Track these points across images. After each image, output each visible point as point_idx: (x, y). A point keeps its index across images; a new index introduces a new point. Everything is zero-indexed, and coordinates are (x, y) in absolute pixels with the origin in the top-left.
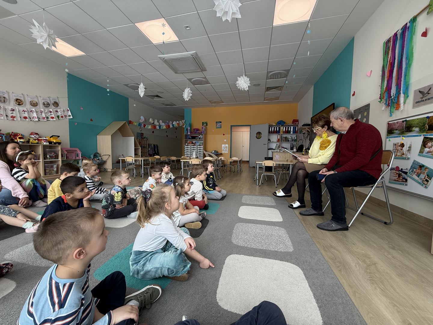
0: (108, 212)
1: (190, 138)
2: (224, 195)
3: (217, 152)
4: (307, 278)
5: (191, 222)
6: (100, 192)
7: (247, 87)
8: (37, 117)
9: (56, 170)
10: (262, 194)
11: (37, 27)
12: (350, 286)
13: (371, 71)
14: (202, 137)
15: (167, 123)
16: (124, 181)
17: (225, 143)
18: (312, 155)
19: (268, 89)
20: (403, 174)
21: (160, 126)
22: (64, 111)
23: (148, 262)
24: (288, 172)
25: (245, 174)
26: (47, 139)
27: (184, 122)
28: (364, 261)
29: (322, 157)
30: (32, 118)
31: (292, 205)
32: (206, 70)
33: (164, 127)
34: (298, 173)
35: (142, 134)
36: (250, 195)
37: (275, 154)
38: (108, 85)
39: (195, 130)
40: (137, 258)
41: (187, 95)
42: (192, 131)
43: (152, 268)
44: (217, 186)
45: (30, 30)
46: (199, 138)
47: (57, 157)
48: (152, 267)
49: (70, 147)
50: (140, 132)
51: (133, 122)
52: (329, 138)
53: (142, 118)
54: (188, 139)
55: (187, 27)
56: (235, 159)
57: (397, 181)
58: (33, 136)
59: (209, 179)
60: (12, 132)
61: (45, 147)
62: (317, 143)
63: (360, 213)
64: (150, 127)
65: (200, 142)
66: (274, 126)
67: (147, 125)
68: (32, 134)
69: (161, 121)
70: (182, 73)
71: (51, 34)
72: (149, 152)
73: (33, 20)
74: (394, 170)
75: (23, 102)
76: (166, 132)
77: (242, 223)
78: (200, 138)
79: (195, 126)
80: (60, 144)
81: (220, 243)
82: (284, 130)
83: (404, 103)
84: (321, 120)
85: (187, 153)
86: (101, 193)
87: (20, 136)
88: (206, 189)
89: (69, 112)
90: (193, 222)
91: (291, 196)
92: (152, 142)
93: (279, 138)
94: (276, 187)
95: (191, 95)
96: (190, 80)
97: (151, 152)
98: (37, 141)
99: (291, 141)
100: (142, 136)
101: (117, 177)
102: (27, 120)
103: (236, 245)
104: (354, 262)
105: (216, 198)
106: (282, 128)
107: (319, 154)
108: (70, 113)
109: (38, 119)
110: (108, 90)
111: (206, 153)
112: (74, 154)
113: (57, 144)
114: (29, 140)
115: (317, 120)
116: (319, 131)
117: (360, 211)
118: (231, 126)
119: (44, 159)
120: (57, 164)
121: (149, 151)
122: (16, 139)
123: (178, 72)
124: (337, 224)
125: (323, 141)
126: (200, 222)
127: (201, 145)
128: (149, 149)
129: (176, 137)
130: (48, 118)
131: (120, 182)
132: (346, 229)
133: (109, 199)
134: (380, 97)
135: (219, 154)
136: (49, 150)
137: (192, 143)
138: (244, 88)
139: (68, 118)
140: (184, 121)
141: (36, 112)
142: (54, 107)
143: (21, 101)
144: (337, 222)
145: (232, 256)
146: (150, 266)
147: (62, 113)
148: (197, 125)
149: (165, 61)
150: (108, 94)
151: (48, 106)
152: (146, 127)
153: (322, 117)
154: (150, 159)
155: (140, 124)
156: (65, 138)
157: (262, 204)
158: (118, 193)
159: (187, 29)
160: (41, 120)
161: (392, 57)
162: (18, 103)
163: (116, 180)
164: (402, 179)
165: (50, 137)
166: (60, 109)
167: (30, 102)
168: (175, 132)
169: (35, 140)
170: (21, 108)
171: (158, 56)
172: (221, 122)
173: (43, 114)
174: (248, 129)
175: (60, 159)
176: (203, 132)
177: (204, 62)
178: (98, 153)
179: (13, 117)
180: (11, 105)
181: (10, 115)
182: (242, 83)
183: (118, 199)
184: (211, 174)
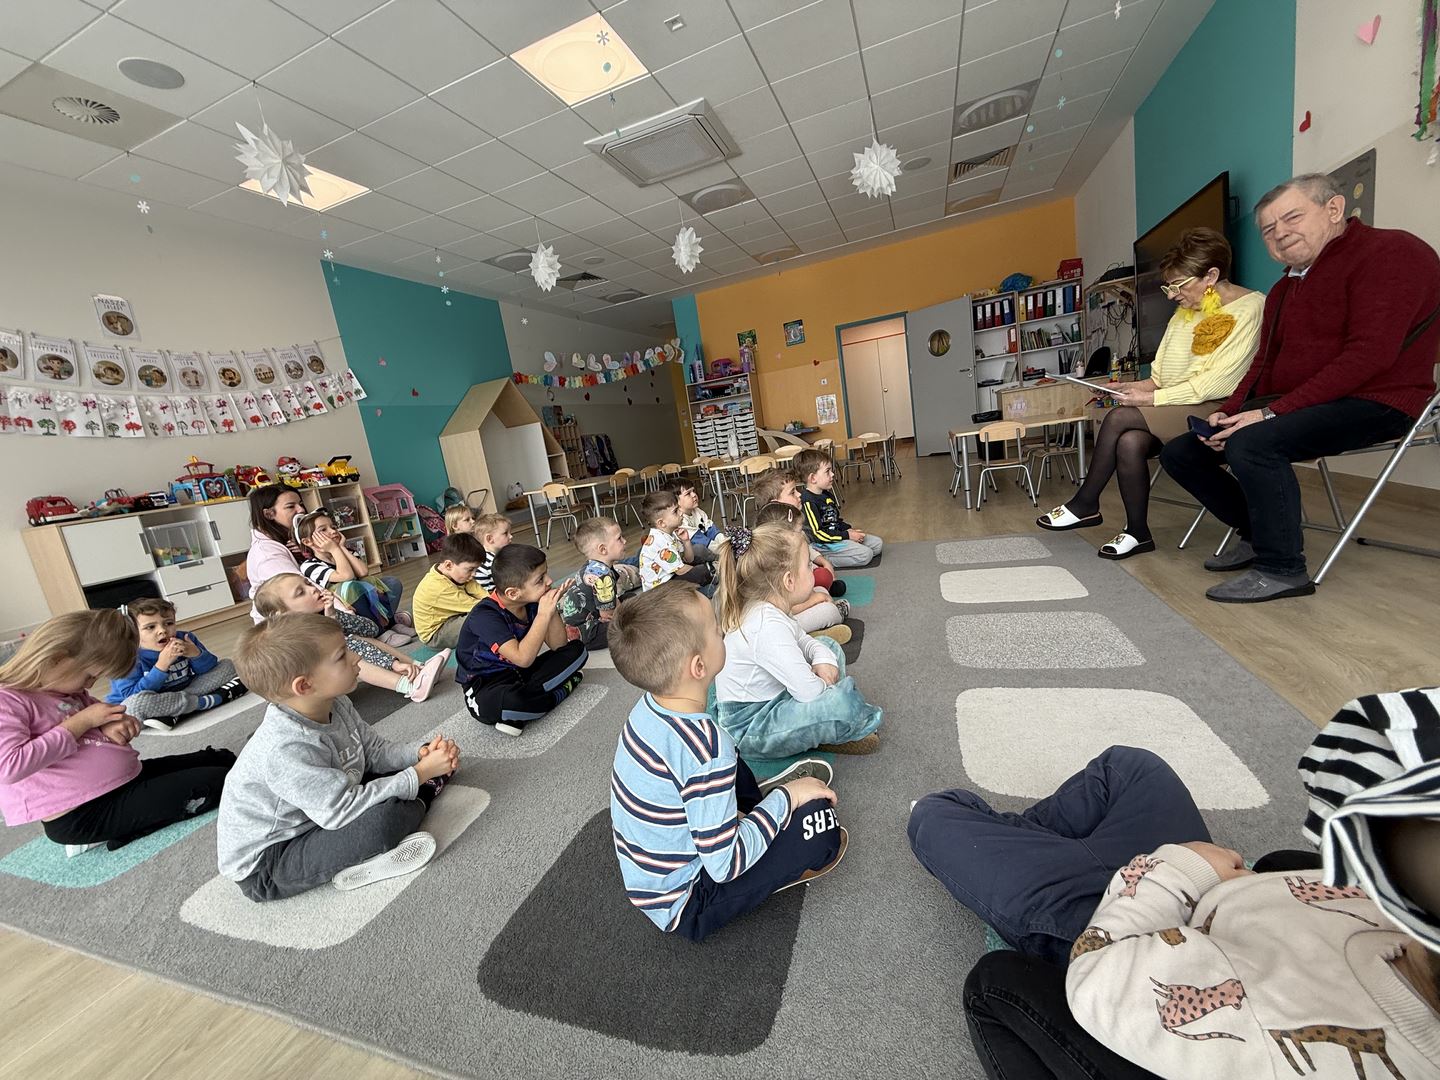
0: (586, 631)
1: (705, 396)
2: (878, 551)
3: (803, 426)
5: (821, 629)
7: (893, 181)
8: (281, 413)
10: (993, 532)
11: (251, 143)
13: (1378, 19)
14: (745, 384)
15: (627, 359)
16: (612, 547)
17: (825, 392)
18: (1165, 376)
19: (959, 169)
21: (607, 374)
22: (341, 381)
23: (773, 721)
24: (1067, 450)
25: (909, 484)
26: (323, 469)
27: (677, 347)
28: (1379, 665)
29: (1204, 377)
30: (269, 416)
31: (1113, 550)
32: (741, 154)
33: (621, 375)
34: (1120, 443)
35: (558, 410)
36: (956, 538)
37: (1006, 400)
38: (441, 274)
39: (717, 365)
40: (737, 717)
41: (686, 252)
42: (710, 372)
44: (850, 527)
45: (237, 158)
46: (736, 391)
47: (358, 518)
48: (789, 731)
49: (382, 484)
50: (552, 404)
51: (526, 377)
52: (1227, 310)
53: (549, 356)
54: (700, 400)
55: (674, 22)
56: (870, 437)
58: (285, 469)
59: (824, 508)
60: (238, 467)
61: (322, 492)
62: (1179, 334)
63: (1351, 539)
64: (578, 382)
65: (742, 404)
66: (993, 301)
67: (568, 379)
68: (282, 462)
69: (606, 357)
70: (661, 182)
71: (290, 153)
72: (587, 462)
73: (238, 125)
75: (239, 375)
76: (625, 389)
77: (964, 617)
78: (739, 389)
79: (718, 353)
80: (357, 480)
81: (922, 670)
82: (1030, 307)
84: (1191, 251)
85: (704, 446)
87: (260, 474)
88: (822, 539)
89: (355, 379)
90: (826, 628)
91: (1099, 521)
92: (590, 428)
93: (1013, 340)
94: (1036, 506)
95: (701, 250)
96: (686, 199)
97: (595, 462)
98: (300, 481)
99: (1061, 341)
100: (559, 415)
101: (594, 535)
102: (261, 424)
103: (970, 669)
104: (1345, 670)
105: (855, 562)
106: (1022, 302)
107: (1191, 370)
108: (357, 384)
109: (285, 417)
110: (445, 290)
111: (767, 436)
112: (394, 503)
113: (349, 480)
115: (1179, 253)
116: (1189, 290)
117: (1353, 533)
118: (839, 329)
120: (362, 537)
121: (589, 460)
123: (651, 181)
124: (1275, 579)
125: (1206, 324)
126: (843, 623)
127: (748, 411)
128: (587, 452)
129: (657, 400)
130: (306, 409)
131: (603, 548)
132: (1309, 589)
133: (583, 598)
134: (1418, 115)
135: (811, 433)
136: (335, 500)
137: (717, 410)
138: (881, 188)
139: (355, 398)
140: (678, 340)
141: (277, 398)
142: (315, 374)
143: (234, 373)
144: (1275, 572)
145: (968, 692)
146: (784, 727)
147: (338, 386)
148: (723, 347)
149: (609, 155)
150: (448, 303)
151: (299, 373)
152: (567, 383)
153: (1196, 241)
154: (613, 481)
155: (547, 380)
156: (364, 462)
157: (1004, 558)
158: (602, 578)
159: (674, 28)
160: (292, 417)
162: (228, 382)
163: (591, 545)
165: (329, 464)
166: (329, 375)
167: (256, 370)
168: (652, 385)
169: (295, 477)
170: (240, 394)
171: (585, 143)
172: (800, 322)
173: (294, 400)
174: (897, 326)
175: (367, 521)
176: (745, 367)
177: (731, 127)
178: (453, 489)
179: (228, 424)
180: (215, 391)
181: (219, 420)
182: (872, 173)
183: (607, 594)
184: (826, 493)
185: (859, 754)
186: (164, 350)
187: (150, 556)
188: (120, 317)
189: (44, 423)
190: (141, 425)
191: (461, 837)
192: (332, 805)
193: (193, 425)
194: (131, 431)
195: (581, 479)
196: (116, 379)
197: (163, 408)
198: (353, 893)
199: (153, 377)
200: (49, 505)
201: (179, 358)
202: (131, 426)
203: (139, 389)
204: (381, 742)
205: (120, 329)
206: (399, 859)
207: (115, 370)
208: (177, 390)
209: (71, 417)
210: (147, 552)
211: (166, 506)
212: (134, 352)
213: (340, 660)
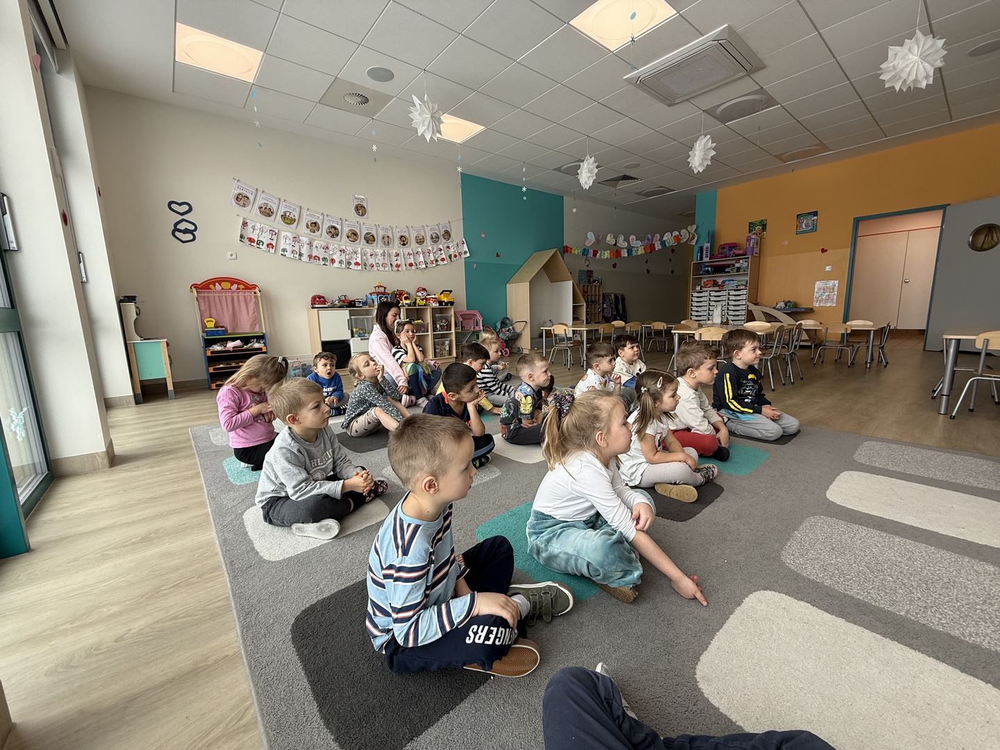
0: (510, 431)
1: (707, 272)
2: (791, 431)
3: (796, 305)
6: (503, 392)
8: (424, 262)
11: (418, 106)
15: (648, 239)
17: (827, 277)
21: (630, 250)
22: (458, 246)
23: (555, 539)
26: (437, 296)
27: (693, 232)
30: (418, 263)
32: (765, 67)
33: (641, 251)
35: (590, 273)
38: (524, 180)
39: (724, 248)
42: (716, 252)
43: (561, 552)
44: (769, 404)
45: (409, 116)
46: (735, 270)
47: (449, 327)
48: (560, 550)
49: (467, 309)
50: (587, 269)
51: (571, 249)
53: (591, 235)
54: (702, 274)
58: (420, 294)
59: (744, 382)
60: (398, 290)
61: (434, 310)
64: (607, 254)
65: (739, 281)
67: (599, 252)
68: (419, 290)
69: (632, 237)
70: (687, 100)
71: (435, 111)
72: (603, 312)
73: (414, 98)
75: (408, 239)
77: (834, 520)
78: (739, 269)
79: (726, 238)
80: (453, 305)
81: (741, 553)
85: (697, 311)
86: (504, 395)
87: (406, 295)
88: (732, 407)
89: (465, 245)
92: (611, 288)
96: (711, 111)
97: (608, 313)
98: (424, 302)
100: (590, 276)
101: (526, 366)
102: (413, 268)
105: (760, 436)
108: (466, 248)
109: (425, 264)
110: (524, 189)
111: (757, 310)
112: (472, 322)
113: (449, 304)
114: (416, 300)
118: (857, 221)
119: (434, 331)
120: (449, 339)
121: (605, 312)
122: (402, 300)
123: (677, 101)
126: (696, 487)
127: (742, 287)
128: (605, 305)
129: (672, 272)
130: (437, 261)
131: (531, 376)
133: (513, 408)
135: (801, 313)
136: (439, 315)
137: (715, 284)
139: (463, 256)
140: (695, 227)
141: (423, 253)
142: (445, 241)
143: (406, 238)
145: (769, 593)
146: (558, 546)
147: (456, 249)
148: (733, 231)
149: (641, 84)
150: (525, 198)
151: (437, 240)
152: (598, 254)
154: (602, 328)
155: (585, 252)
156: (460, 295)
158: (526, 397)
160: (429, 265)
162: (402, 243)
163: (525, 372)
165: (441, 294)
166: (452, 242)
167: (416, 237)
168: (670, 260)
169: (422, 300)
170: (407, 250)
171: (625, 78)
172: (815, 214)
173: (431, 255)
174: (934, 220)
175: (453, 331)
176: (749, 252)
177: (753, 45)
178: (508, 318)
179: (398, 266)
180: (396, 247)
181: (394, 264)
182: (907, 66)
183: (527, 408)
185: (618, 599)
186: (377, 224)
187: (350, 331)
188: (362, 207)
189: (324, 259)
190: (361, 263)
192: (294, 487)
193: (382, 265)
194: (356, 266)
195: (596, 323)
196: (355, 239)
197: (371, 255)
199: (370, 239)
200: (318, 299)
201: (383, 229)
202: (357, 264)
203: (363, 245)
205: (361, 213)
206: (319, 529)
207: (355, 234)
208: (379, 246)
209: (334, 257)
210: (349, 329)
211: (361, 307)
212: (365, 225)
213: (314, 408)
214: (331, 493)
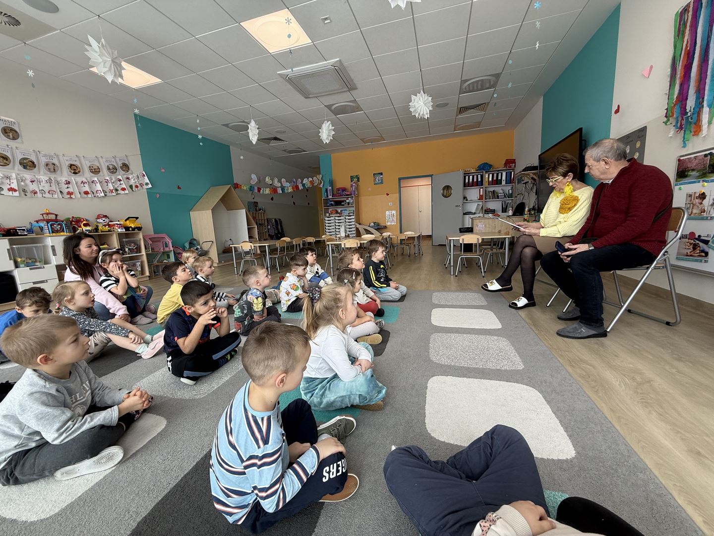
0: (244, 326)
1: (332, 205)
2: (404, 293)
3: (378, 225)
4: (549, 402)
5: (367, 336)
7: (428, 112)
8: (102, 191)
9: (140, 269)
10: (462, 289)
12: (612, 410)
13: (651, 67)
14: (352, 201)
15: (294, 182)
16: (263, 281)
17: (390, 209)
18: (546, 221)
19: (462, 110)
20: (701, 244)
21: (283, 188)
22: (138, 177)
23: (327, 390)
24: (501, 251)
25: (427, 258)
26: (122, 223)
27: (320, 179)
28: (633, 379)
29: (563, 224)
30: (95, 192)
31: (516, 304)
32: (357, 89)
33: (290, 190)
34: (523, 252)
35: (256, 204)
36: (444, 290)
37: (476, 222)
38: (199, 129)
39: (339, 190)
40: (309, 386)
41: (326, 133)
42: (335, 193)
44: (391, 280)
45: (85, 53)
46: (347, 204)
47: (139, 250)
48: (335, 397)
49: (155, 233)
50: (253, 201)
51: (241, 186)
52: (576, 194)
53: (254, 176)
54: (329, 206)
55: (326, 19)
56: (409, 234)
57: (691, 256)
58: (100, 221)
59: (379, 270)
60: (73, 217)
61: (120, 235)
62: (553, 203)
63: (625, 310)
64: (267, 191)
65: (349, 210)
66: (473, 174)
67: (262, 189)
68: (99, 217)
69: (283, 180)
70: (316, 97)
71: (115, 57)
72: (268, 232)
73: (90, 38)
74: (686, 238)
75: (79, 168)
76: (292, 197)
77: (440, 334)
78: (349, 203)
79: (339, 185)
80: (141, 230)
81: (414, 362)
82: (490, 179)
83: (710, 123)
84: (561, 164)
85: (329, 229)
87: (85, 222)
88: (377, 285)
89: (146, 177)
90: (369, 335)
91: (511, 289)
92: (272, 214)
93: (481, 194)
94: (484, 277)
95: (333, 133)
96: (329, 107)
97: (272, 232)
98: (107, 228)
99: (503, 197)
100: (256, 206)
102: (90, 196)
103: (438, 364)
104: (617, 380)
105: (392, 299)
106: (487, 176)
107: (558, 220)
108: (147, 180)
109: (104, 193)
110: (200, 137)
111: (361, 228)
112: (161, 244)
113: (136, 230)
114: (97, 226)
115: (555, 165)
116: (559, 182)
117: (627, 307)
118: (400, 179)
120: (140, 261)
121: (270, 231)
122: (80, 227)
123: (310, 96)
124: (589, 328)
125: (565, 199)
126: (379, 333)
127: (352, 214)
128: (269, 227)
129: (309, 204)
130: (117, 190)
132: (604, 334)
133: (246, 308)
134: (666, 113)
135: (382, 228)
136: (127, 240)
137: (337, 212)
138: (423, 114)
139: (145, 187)
140: (321, 176)
141: (100, 182)
142: (124, 172)
143: (77, 167)
144: (590, 325)
145: (435, 378)
146: (333, 395)
147: (136, 180)
148: (343, 182)
149: (290, 80)
150: (201, 144)
151: (115, 171)
152: (261, 191)
153: (563, 159)
155: (251, 188)
156: (146, 220)
157: (465, 303)
158: (257, 298)
159: (326, 22)
160: (108, 194)
161: (691, 41)
162: (73, 171)
163: (252, 280)
164: (699, 253)
165: (126, 220)
166: (132, 174)
167: (90, 167)
168: (306, 196)
169: (105, 226)
171: (278, 73)
172: (381, 174)
173: (110, 185)
174: (428, 181)
175: (143, 252)
176: (353, 193)
177: (352, 75)
178: (195, 240)
179: (70, 193)
180: (65, 175)
181: (65, 191)
182: (420, 106)
183: (259, 307)
184: (381, 262)
185: (373, 410)
186: (37, 150)
187: (12, 262)
188: (12, 130)
190: (17, 189)
191: (142, 448)
192: (58, 430)
193: (49, 192)
194: (11, 192)
195: (264, 240)
196: (5, 163)
197: (32, 182)
198: (67, 482)
199: (28, 164)
201: (45, 156)
202: (11, 189)
203: (19, 170)
204: (103, 388)
205: (11, 137)
206: (99, 462)
207: (6, 158)
208: (42, 172)
210: (10, 259)
211: (26, 235)
213: (73, 342)
214: (107, 422)
